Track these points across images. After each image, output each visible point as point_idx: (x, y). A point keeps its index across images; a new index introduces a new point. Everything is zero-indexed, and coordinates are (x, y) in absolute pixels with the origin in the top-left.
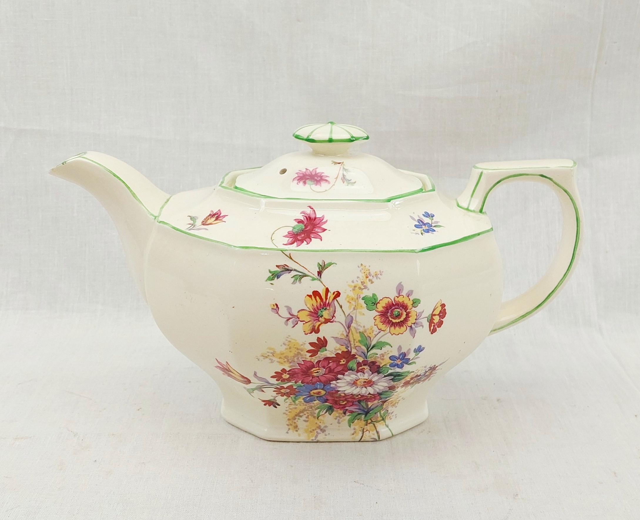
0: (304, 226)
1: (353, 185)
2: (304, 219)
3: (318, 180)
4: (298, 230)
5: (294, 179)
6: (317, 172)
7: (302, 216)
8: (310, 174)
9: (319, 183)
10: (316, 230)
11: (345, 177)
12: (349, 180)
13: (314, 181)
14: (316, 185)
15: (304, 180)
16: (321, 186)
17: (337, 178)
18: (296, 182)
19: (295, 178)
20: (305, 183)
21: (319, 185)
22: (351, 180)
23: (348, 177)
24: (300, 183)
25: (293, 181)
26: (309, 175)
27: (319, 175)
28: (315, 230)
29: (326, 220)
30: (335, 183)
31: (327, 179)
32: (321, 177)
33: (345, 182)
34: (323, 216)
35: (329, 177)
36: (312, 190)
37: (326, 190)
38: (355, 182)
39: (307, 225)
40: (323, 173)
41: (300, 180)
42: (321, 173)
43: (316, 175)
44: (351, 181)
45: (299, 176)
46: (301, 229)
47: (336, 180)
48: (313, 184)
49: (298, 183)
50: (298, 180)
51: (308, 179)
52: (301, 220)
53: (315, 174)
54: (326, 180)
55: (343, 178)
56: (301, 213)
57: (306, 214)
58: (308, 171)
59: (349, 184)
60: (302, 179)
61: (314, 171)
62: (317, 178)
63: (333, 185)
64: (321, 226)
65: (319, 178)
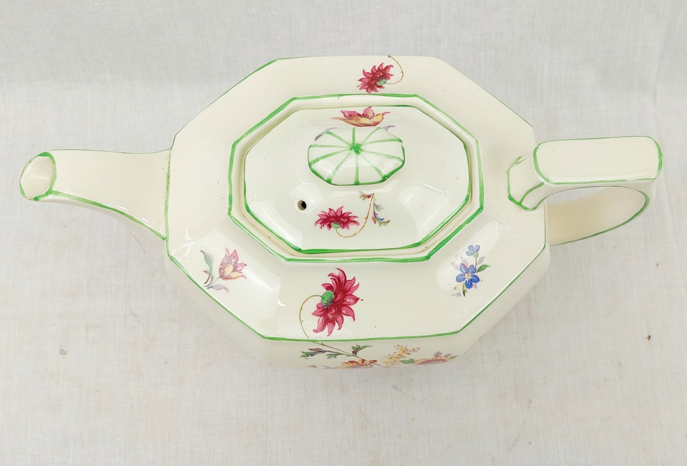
0: (334, 294)
1: (386, 225)
2: (333, 282)
3: (345, 221)
4: (327, 301)
5: (316, 223)
6: (343, 213)
7: (331, 279)
8: (335, 215)
9: (346, 226)
10: (348, 300)
11: (376, 216)
12: (382, 220)
13: (340, 224)
14: (344, 228)
15: (329, 223)
16: (349, 229)
17: (367, 218)
18: (319, 225)
19: (318, 221)
20: (330, 226)
21: (346, 228)
22: (384, 219)
23: (380, 215)
24: (323, 226)
25: (315, 225)
26: (333, 217)
27: (345, 216)
28: (346, 301)
29: (357, 284)
30: (365, 224)
31: (355, 219)
32: (348, 218)
33: (377, 222)
34: (354, 279)
35: (357, 217)
36: (339, 234)
37: (355, 234)
38: (389, 221)
39: (336, 292)
40: (351, 213)
41: (323, 224)
42: (348, 214)
43: (342, 216)
44: (383, 221)
45: (322, 218)
46: (330, 299)
47: (366, 220)
48: (338, 228)
49: (321, 227)
50: (321, 223)
51: (333, 221)
52: (329, 285)
53: (340, 216)
54: (355, 222)
55: (374, 218)
56: (329, 275)
57: (334, 276)
58: (332, 211)
59: (382, 224)
60: (326, 223)
61: (339, 211)
62: (344, 219)
63: (363, 227)
64: (352, 293)
65: (346, 220)
